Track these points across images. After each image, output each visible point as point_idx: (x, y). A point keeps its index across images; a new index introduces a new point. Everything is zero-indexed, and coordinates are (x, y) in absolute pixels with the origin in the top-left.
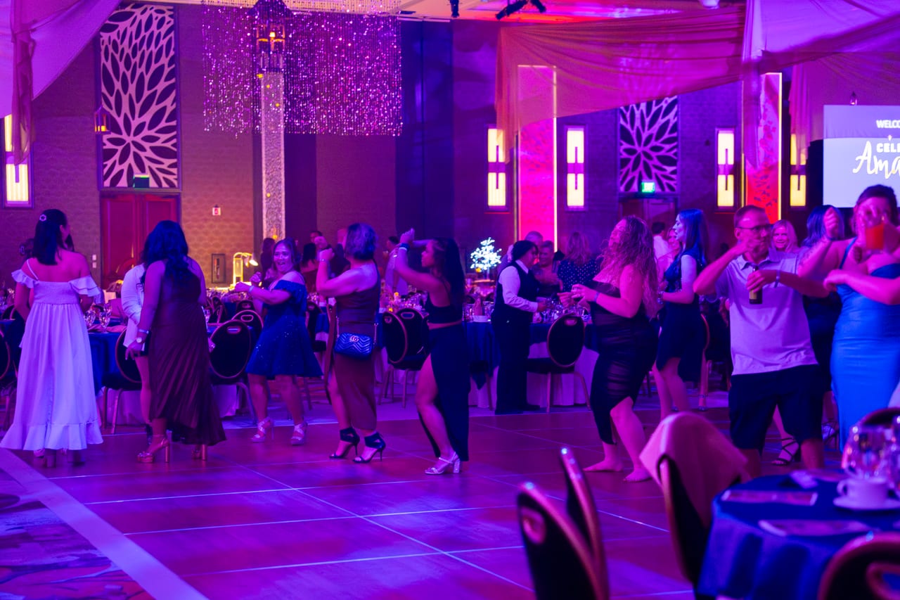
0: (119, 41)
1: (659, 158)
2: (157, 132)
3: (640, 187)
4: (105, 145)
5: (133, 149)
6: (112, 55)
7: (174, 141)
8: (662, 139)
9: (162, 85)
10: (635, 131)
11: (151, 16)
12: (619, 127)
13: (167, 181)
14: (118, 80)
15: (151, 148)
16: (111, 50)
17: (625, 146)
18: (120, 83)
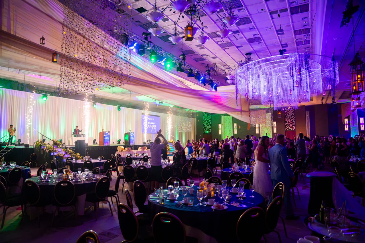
4: (285, 125)
7: (294, 124)
9: (293, 117)
13: (294, 129)
15: (292, 125)
16: (286, 113)
18: (287, 117)
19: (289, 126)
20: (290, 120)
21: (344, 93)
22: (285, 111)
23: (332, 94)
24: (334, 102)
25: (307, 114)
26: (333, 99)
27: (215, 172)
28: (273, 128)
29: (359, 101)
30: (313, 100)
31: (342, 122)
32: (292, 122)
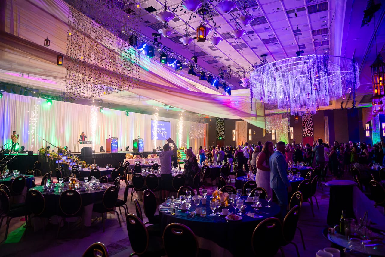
4: (303, 130)
7: (313, 129)
9: (311, 122)
13: (312, 135)
14: (305, 122)
16: (304, 118)
19: (307, 132)
20: (307, 125)
21: (365, 97)
22: (303, 116)
23: (352, 98)
24: (354, 106)
25: (326, 119)
26: (354, 103)
27: (229, 180)
28: (289, 134)
29: (381, 105)
30: (332, 105)
31: (363, 128)
32: (310, 127)
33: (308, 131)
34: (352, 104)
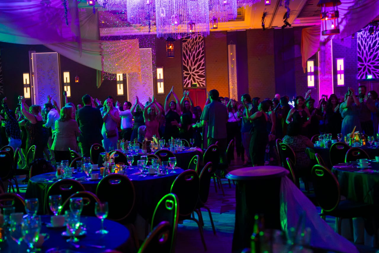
0: (188, 45)
1: (374, 67)
2: (199, 70)
3: (366, 77)
4: (184, 75)
5: (192, 76)
6: (186, 49)
7: (204, 73)
8: (375, 60)
9: (200, 56)
10: (364, 58)
11: (197, 36)
12: (357, 57)
13: (202, 84)
14: (187, 56)
15: (197, 75)
16: (185, 47)
17: (360, 63)
18: (188, 57)
19: (192, 79)
20: (193, 63)
22: (184, 44)
23: (284, 4)
24: (287, 23)
25: (232, 51)
26: (287, 16)
28: (156, 81)
29: (336, 19)
30: (243, 20)
31: (302, 68)
32: (198, 68)
33: (195, 75)
34: (284, 18)
